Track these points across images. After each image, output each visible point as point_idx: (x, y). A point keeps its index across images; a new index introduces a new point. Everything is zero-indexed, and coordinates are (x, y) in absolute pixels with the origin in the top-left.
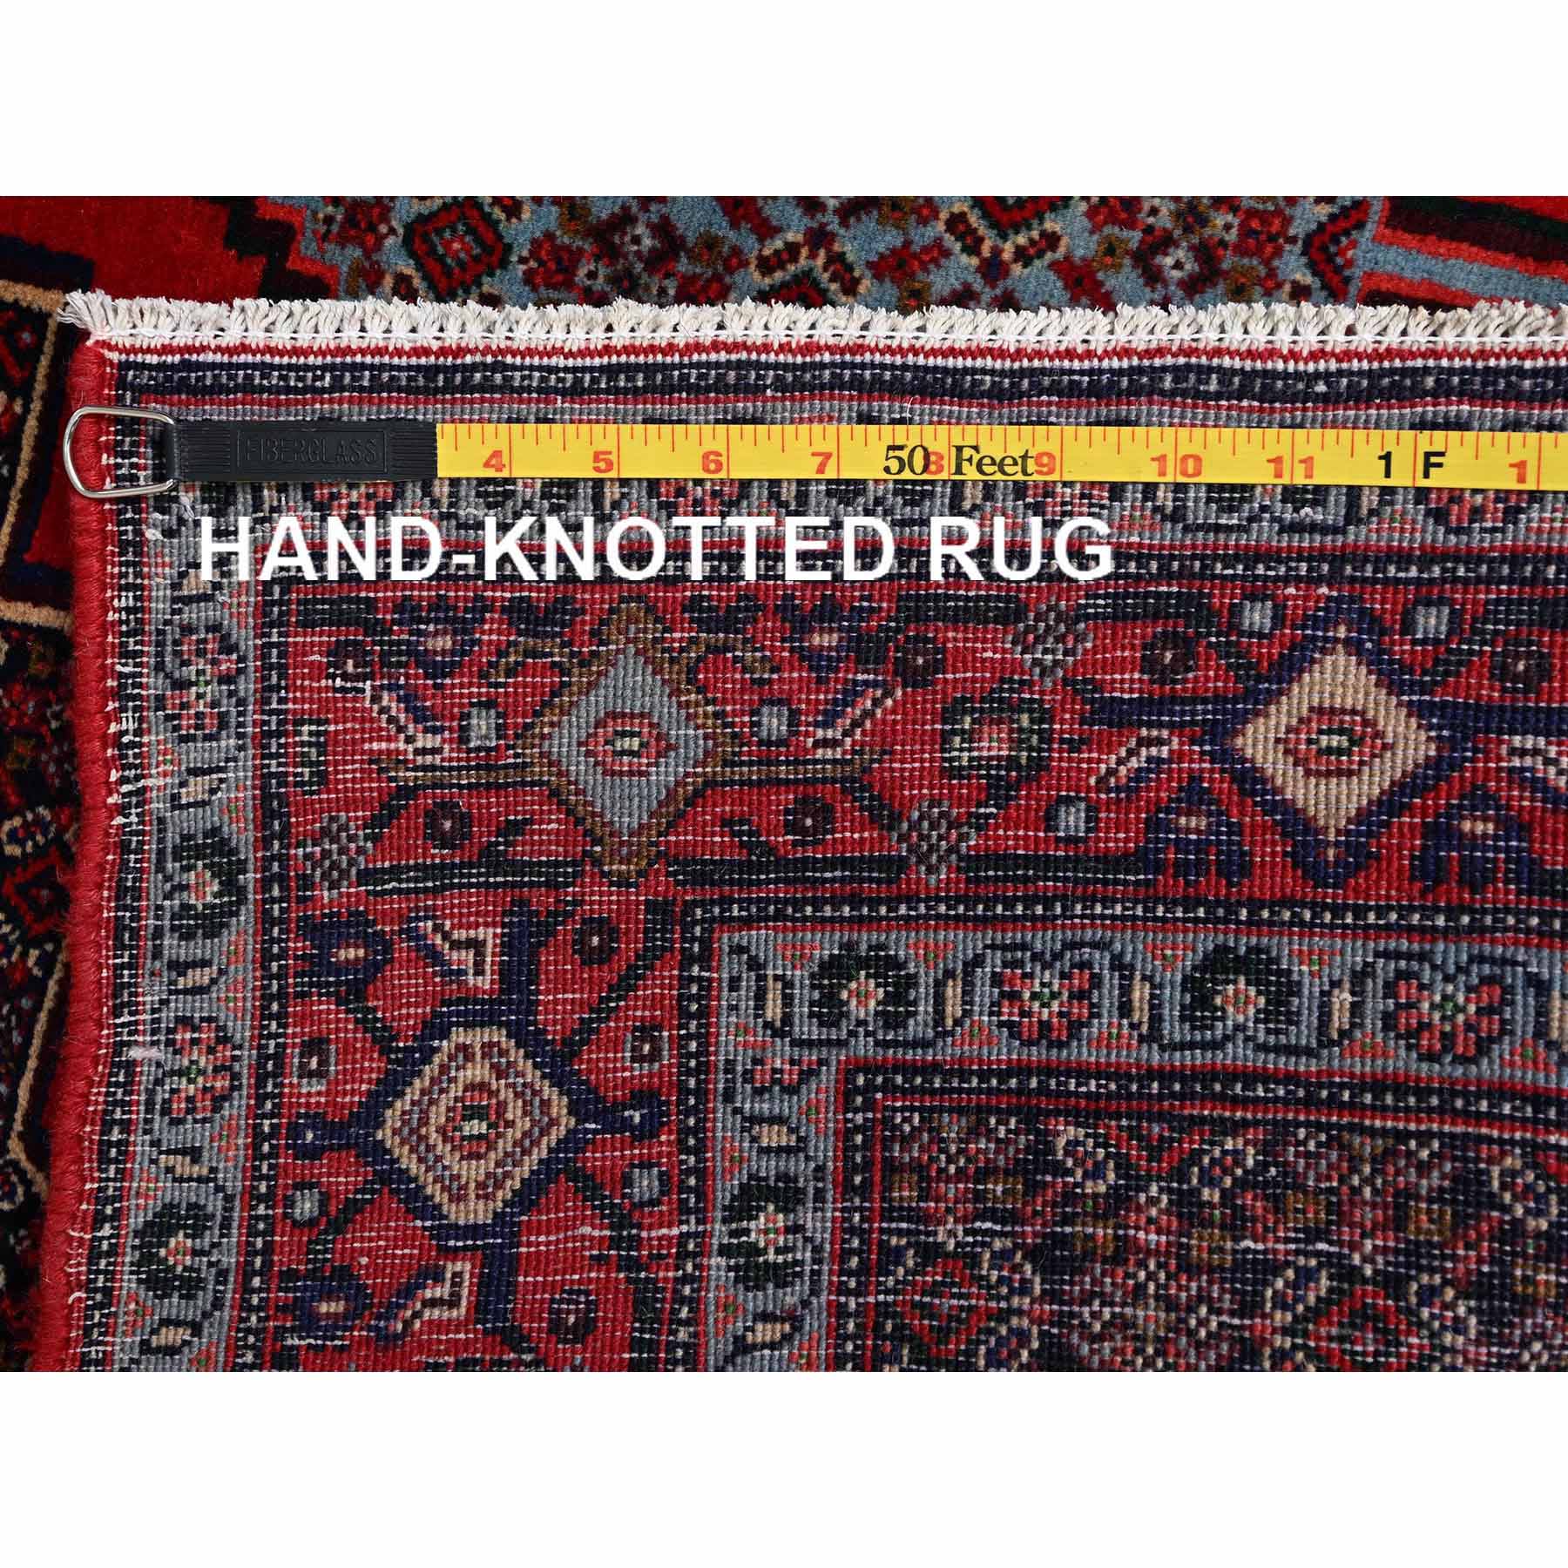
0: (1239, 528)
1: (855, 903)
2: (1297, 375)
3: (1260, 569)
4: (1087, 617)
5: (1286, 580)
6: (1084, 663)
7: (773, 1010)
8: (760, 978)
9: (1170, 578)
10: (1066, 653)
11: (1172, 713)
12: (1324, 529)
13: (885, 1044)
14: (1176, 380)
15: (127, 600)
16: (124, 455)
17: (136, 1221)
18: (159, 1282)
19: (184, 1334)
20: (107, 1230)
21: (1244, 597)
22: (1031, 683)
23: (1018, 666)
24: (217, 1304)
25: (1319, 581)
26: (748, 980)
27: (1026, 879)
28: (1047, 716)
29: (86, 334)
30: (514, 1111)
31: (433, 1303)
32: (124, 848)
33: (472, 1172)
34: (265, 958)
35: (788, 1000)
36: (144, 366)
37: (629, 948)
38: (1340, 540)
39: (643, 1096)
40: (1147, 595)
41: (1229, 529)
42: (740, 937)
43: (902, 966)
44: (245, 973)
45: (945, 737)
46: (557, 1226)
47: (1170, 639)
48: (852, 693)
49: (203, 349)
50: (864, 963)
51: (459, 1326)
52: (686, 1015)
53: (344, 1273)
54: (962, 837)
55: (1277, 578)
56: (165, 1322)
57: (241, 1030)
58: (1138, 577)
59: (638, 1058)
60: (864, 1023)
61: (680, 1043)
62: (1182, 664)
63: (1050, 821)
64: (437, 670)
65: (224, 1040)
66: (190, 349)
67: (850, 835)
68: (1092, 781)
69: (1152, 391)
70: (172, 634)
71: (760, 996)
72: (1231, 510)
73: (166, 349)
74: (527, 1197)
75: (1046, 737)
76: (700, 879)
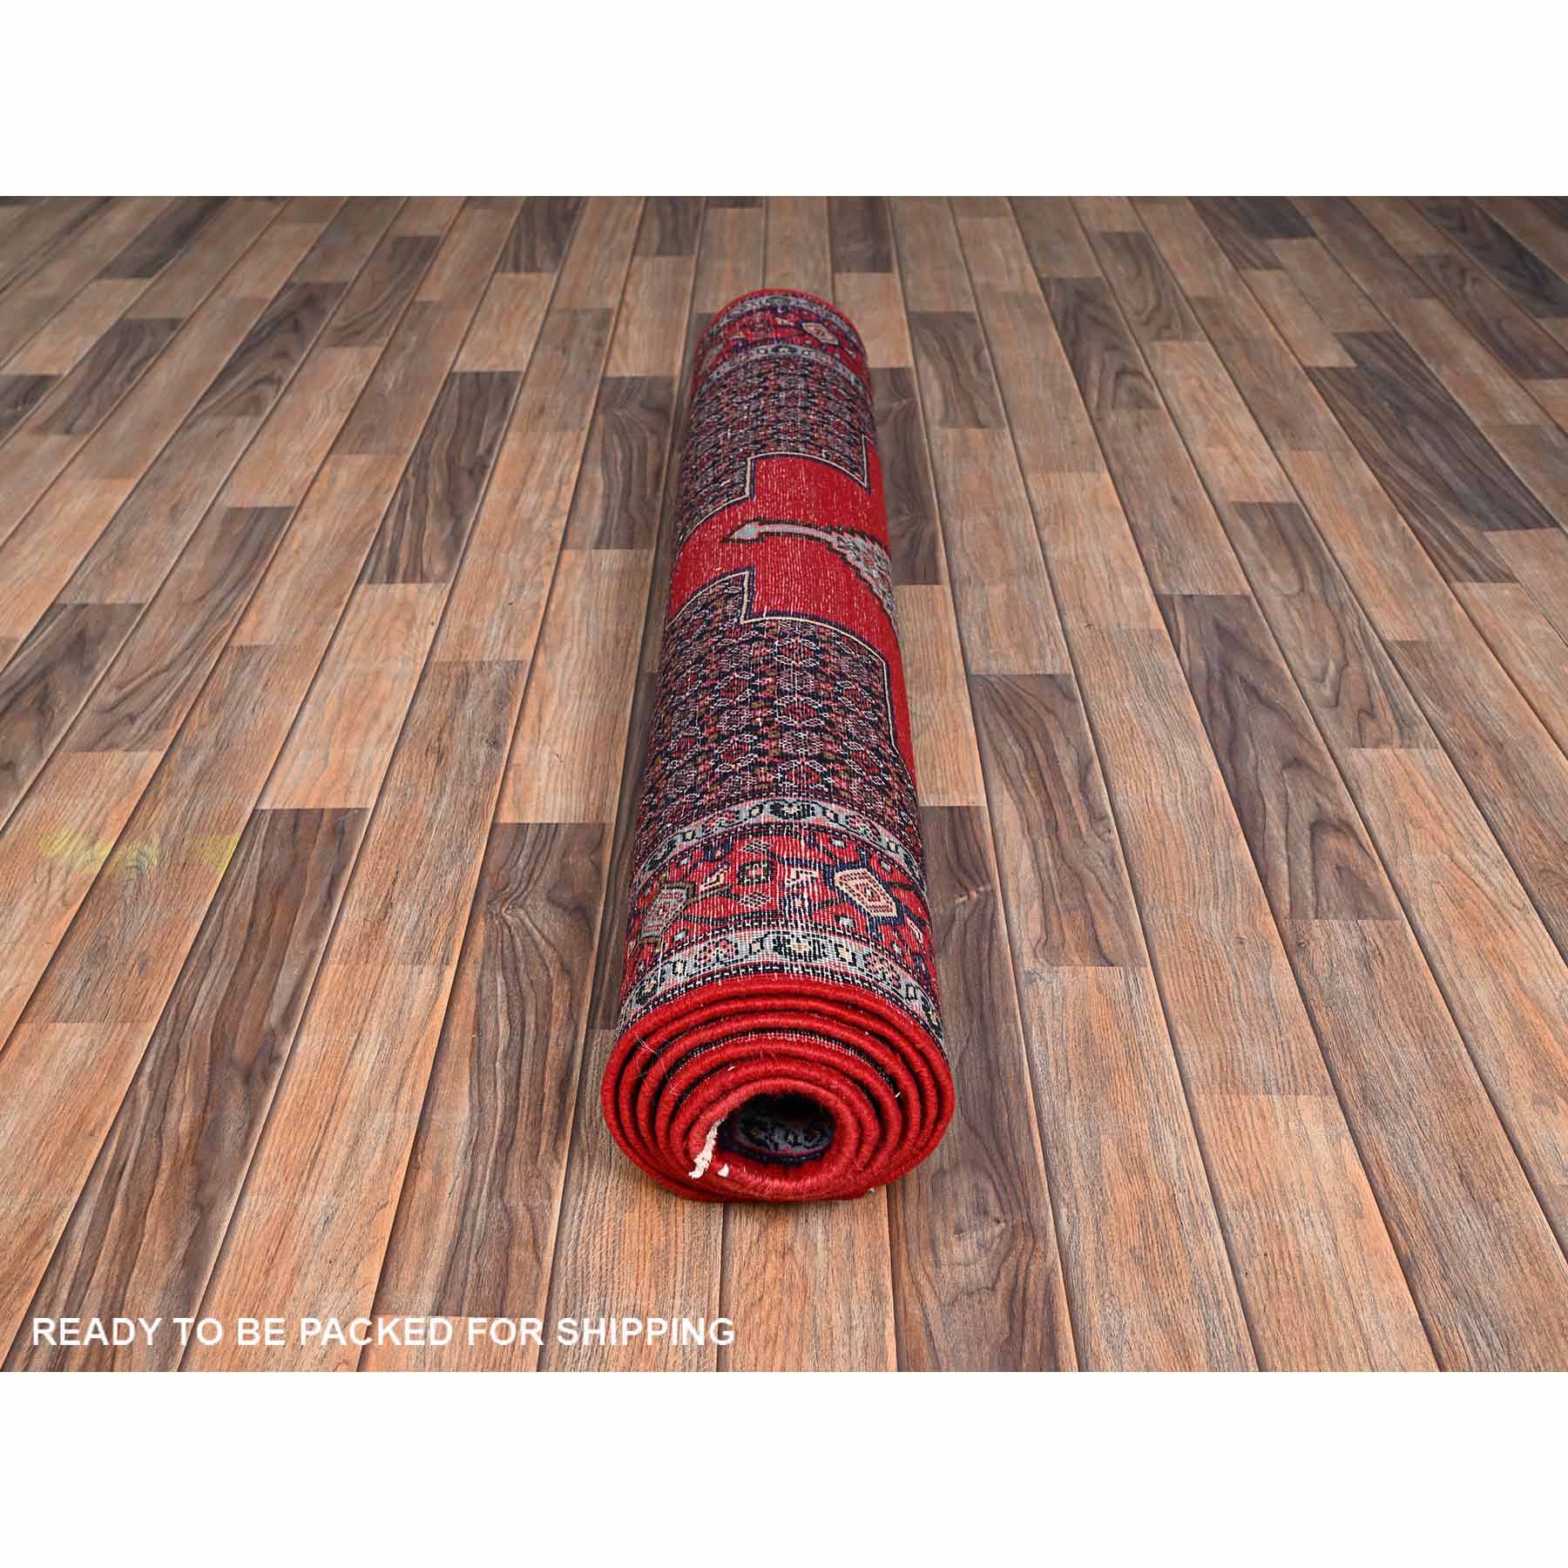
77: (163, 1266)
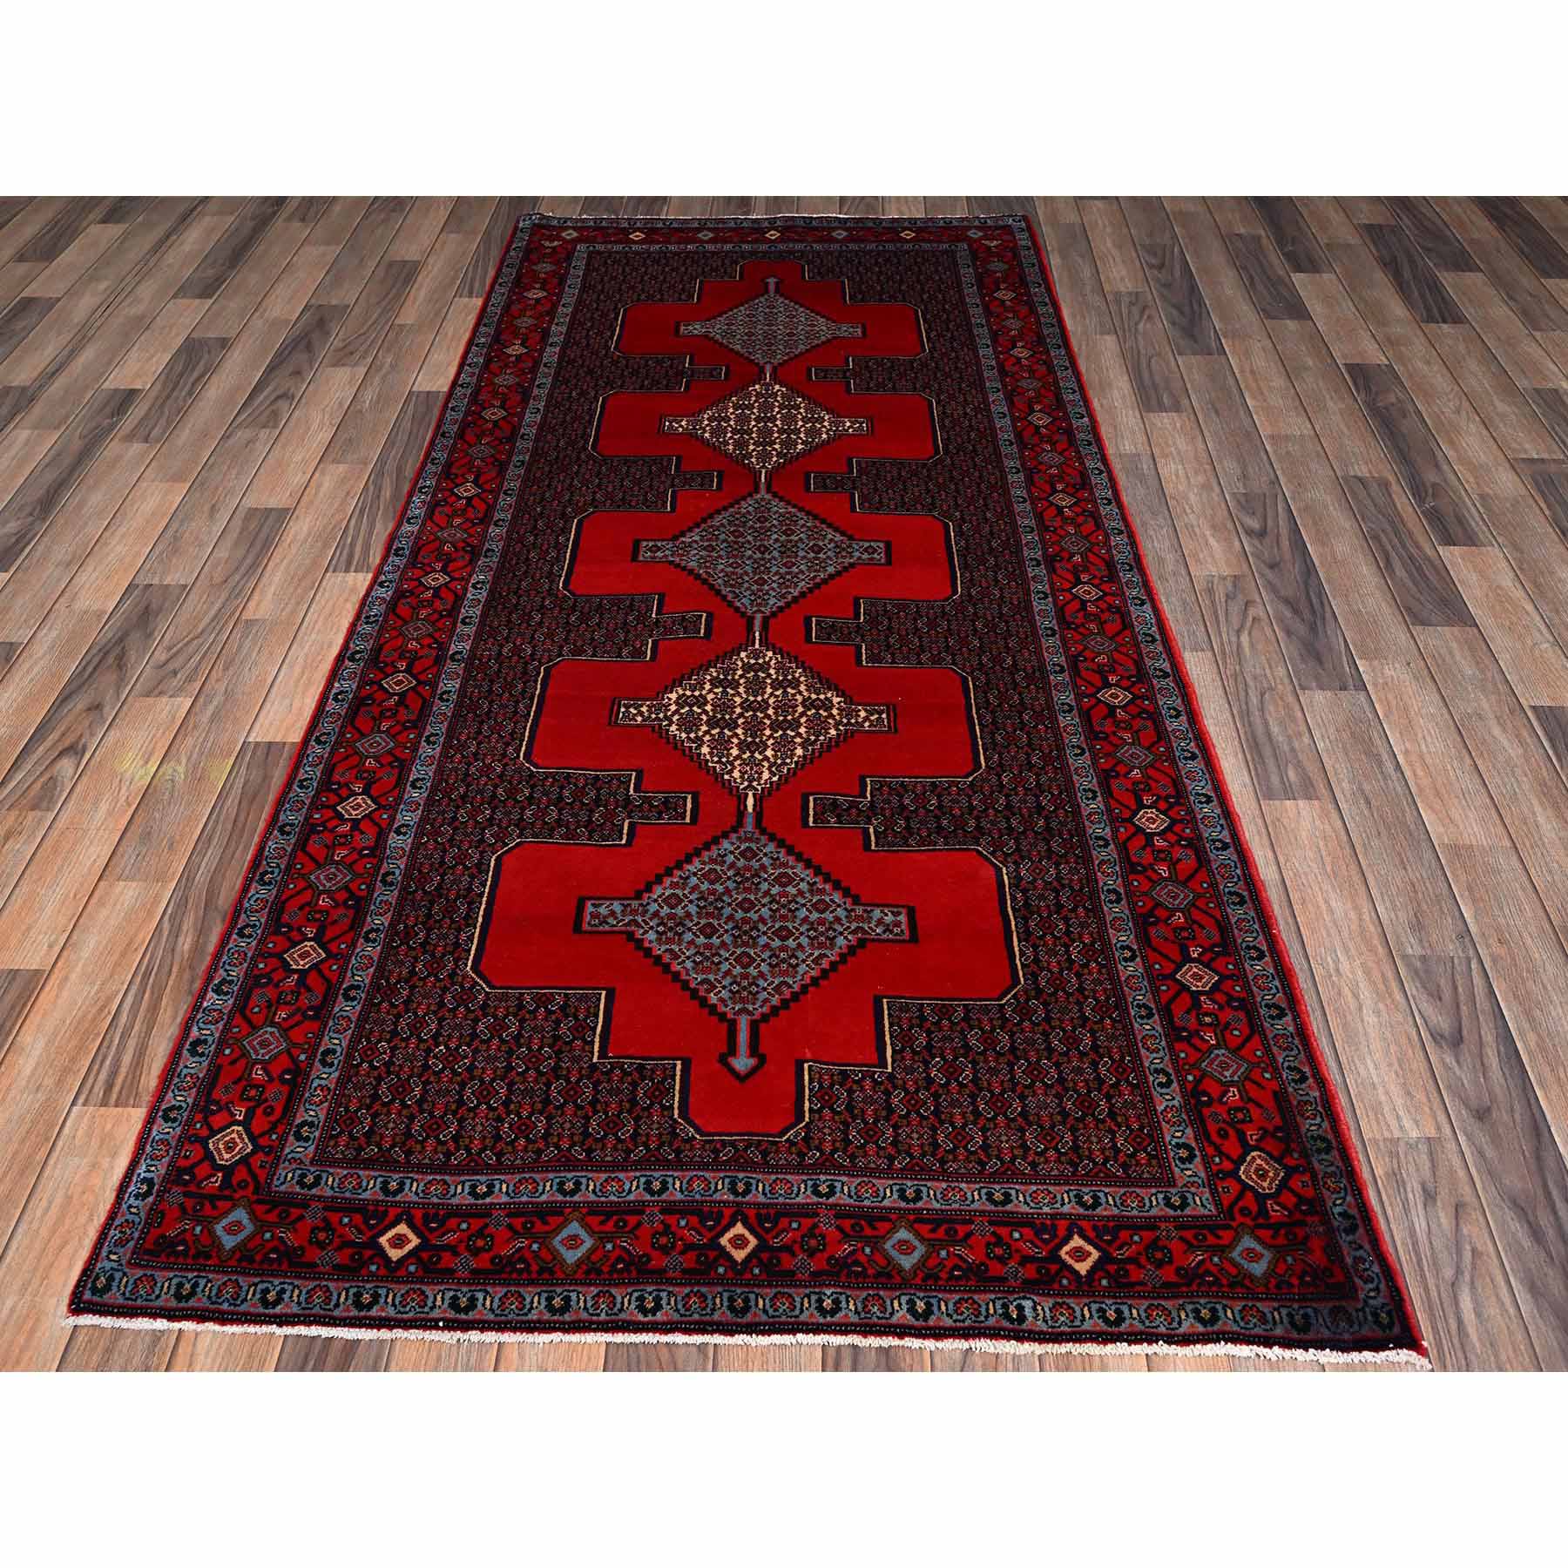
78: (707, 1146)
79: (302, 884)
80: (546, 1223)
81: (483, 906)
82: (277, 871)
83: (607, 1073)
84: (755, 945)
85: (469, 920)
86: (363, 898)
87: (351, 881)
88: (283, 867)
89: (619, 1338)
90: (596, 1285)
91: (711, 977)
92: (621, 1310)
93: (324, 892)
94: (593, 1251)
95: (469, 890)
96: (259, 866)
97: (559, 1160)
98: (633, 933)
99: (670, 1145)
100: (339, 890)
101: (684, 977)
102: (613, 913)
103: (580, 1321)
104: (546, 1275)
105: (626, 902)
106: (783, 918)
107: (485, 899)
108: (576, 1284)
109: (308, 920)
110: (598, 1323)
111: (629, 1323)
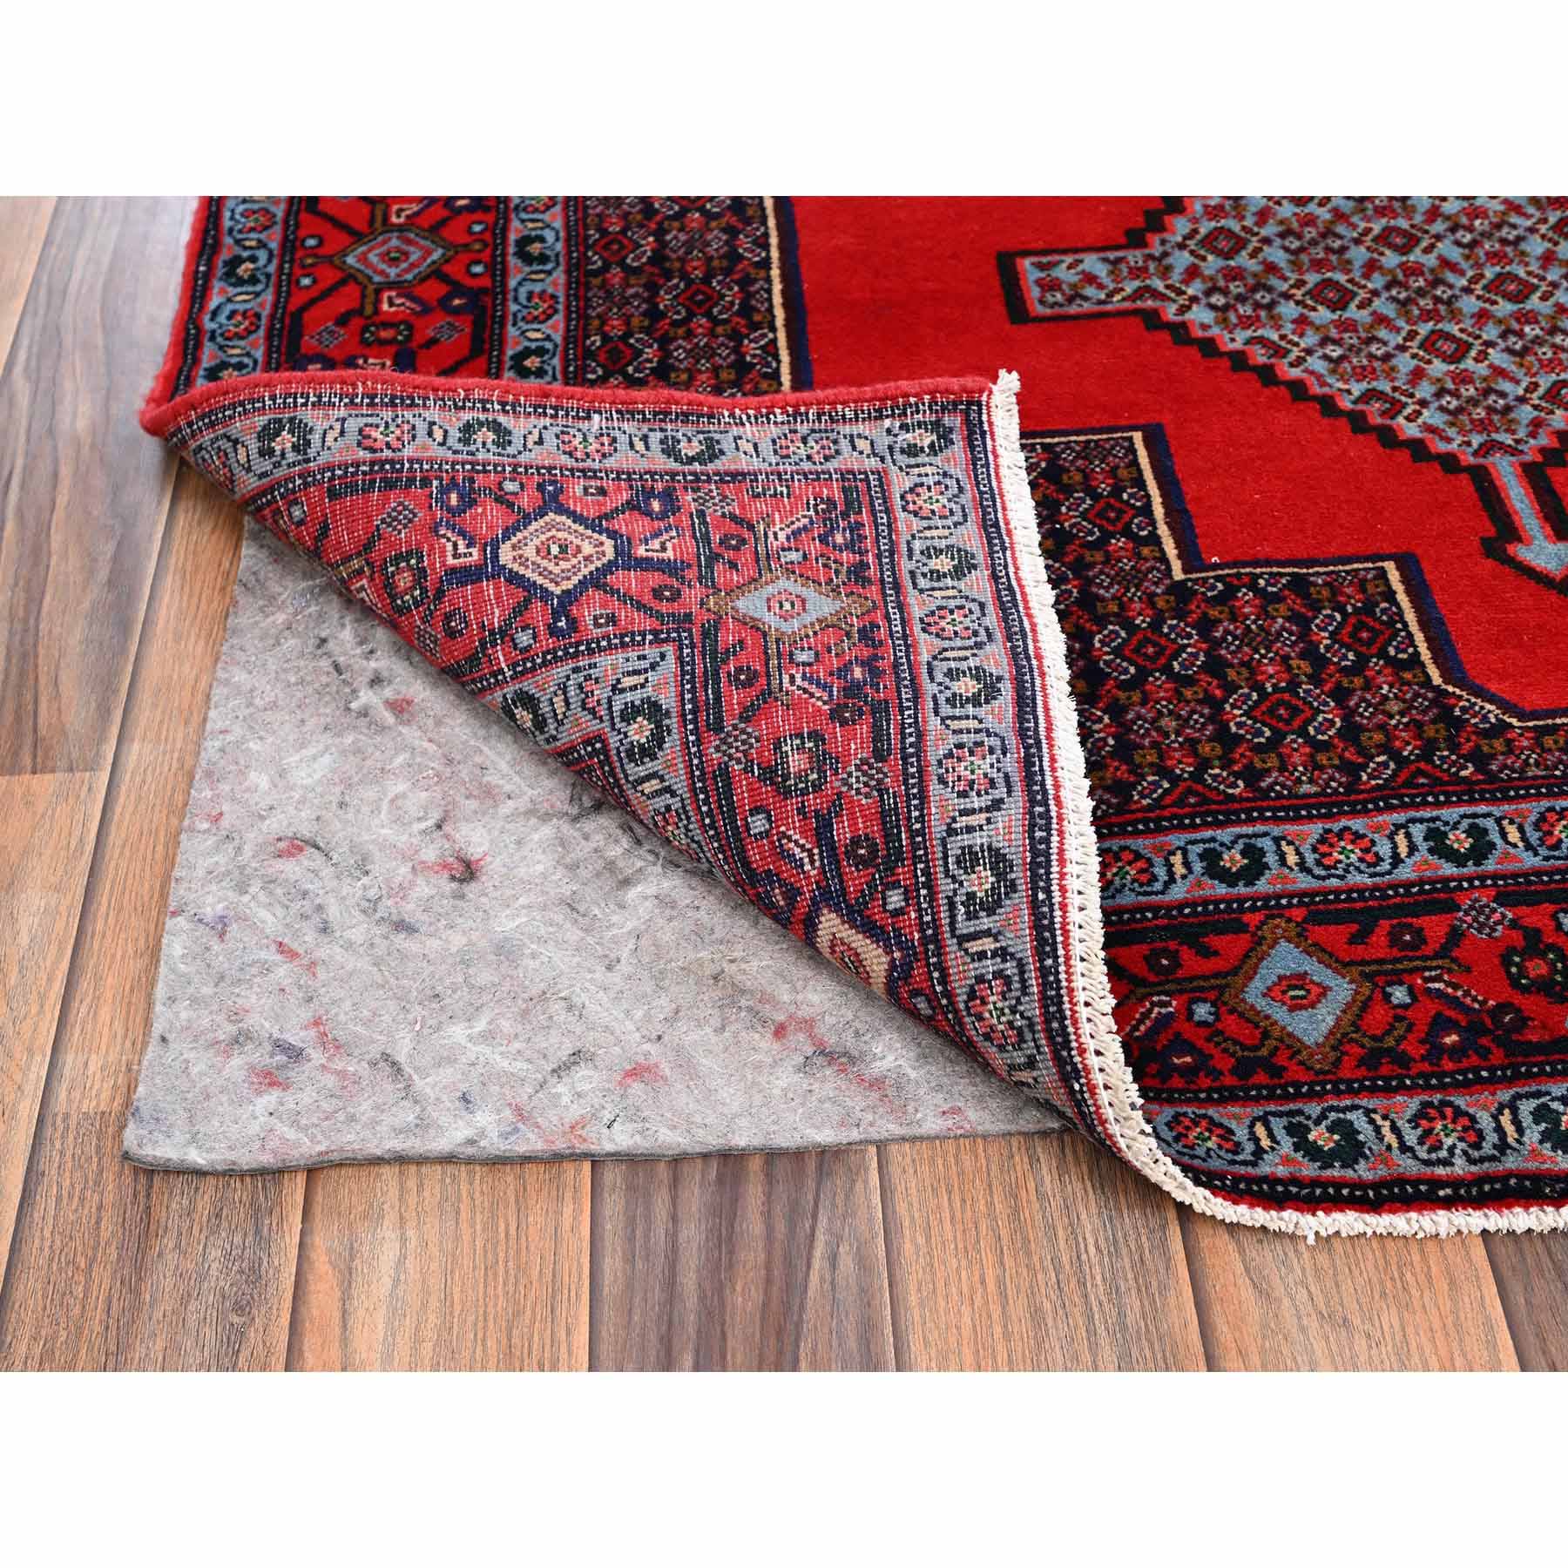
0: (947, 871)
1: (694, 711)
2: (1049, 880)
3: (924, 892)
4: (881, 796)
5: (919, 910)
6: (852, 802)
7: (628, 682)
8: (646, 671)
9: (912, 836)
10: (858, 789)
11: (830, 863)
12: (952, 924)
13: (619, 753)
14: (1040, 815)
15: (849, 414)
16: (930, 408)
17: (502, 419)
18: (468, 429)
19: (439, 438)
20: (497, 407)
21: (905, 887)
22: (837, 774)
23: (847, 764)
24: (455, 452)
25: (922, 931)
26: (644, 664)
27: (721, 807)
28: (817, 787)
29: (995, 383)
30: (564, 565)
31: (455, 545)
32: (711, 416)
33: (529, 551)
34: (652, 473)
35: (634, 688)
36: (980, 414)
37: (664, 607)
38: (947, 935)
39: (574, 624)
40: (898, 827)
41: (946, 864)
42: (671, 658)
43: (660, 748)
44: (643, 465)
45: (800, 735)
46: (498, 597)
47: (873, 850)
48: (825, 687)
49: (993, 440)
50: (659, 726)
51: (443, 564)
52: (622, 636)
53: (473, 503)
54: (739, 762)
55: (919, 904)
56: (446, 432)
57: (610, 463)
58: (910, 818)
59: (595, 618)
60: (626, 736)
61: (606, 637)
62: (861, 862)
63: (755, 811)
64: (823, 539)
65: (604, 456)
66: (992, 434)
67: (735, 698)
68: (783, 829)
69: (1033, 802)
70: (833, 436)
71: (636, 672)
72: (958, 862)
73: (991, 424)
74: (514, 579)
75: (804, 792)
76: (705, 634)
77: (84, 590)
78: (1548, 741)
79: (330, 276)
80: (1208, 953)
81: (777, 287)
82: (262, 255)
83: (1222, 599)
84: (1455, 315)
85: (752, 316)
86: (484, 291)
87: (447, 260)
88: (274, 245)
89: (1521, 1219)
90: (1410, 1091)
91: (1384, 386)
92: (1503, 1146)
93: (390, 285)
94: (1360, 1009)
95: (733, 257)
96: (216, 247)
97: (1181, 802)
98: (1155, 313)
99: (1454, 747)
100: (423, 279)
101: (1318, 390)
102: (1090, 279)
103: (1402, 1181)
104: (1261, 1078)
105: (1112, 255)
106: (1494, 257)
107: (775, 272)
108: (1352, 1092)
109: (365, 343)
110: (1455, 1183)
111: (1538, 1178)
